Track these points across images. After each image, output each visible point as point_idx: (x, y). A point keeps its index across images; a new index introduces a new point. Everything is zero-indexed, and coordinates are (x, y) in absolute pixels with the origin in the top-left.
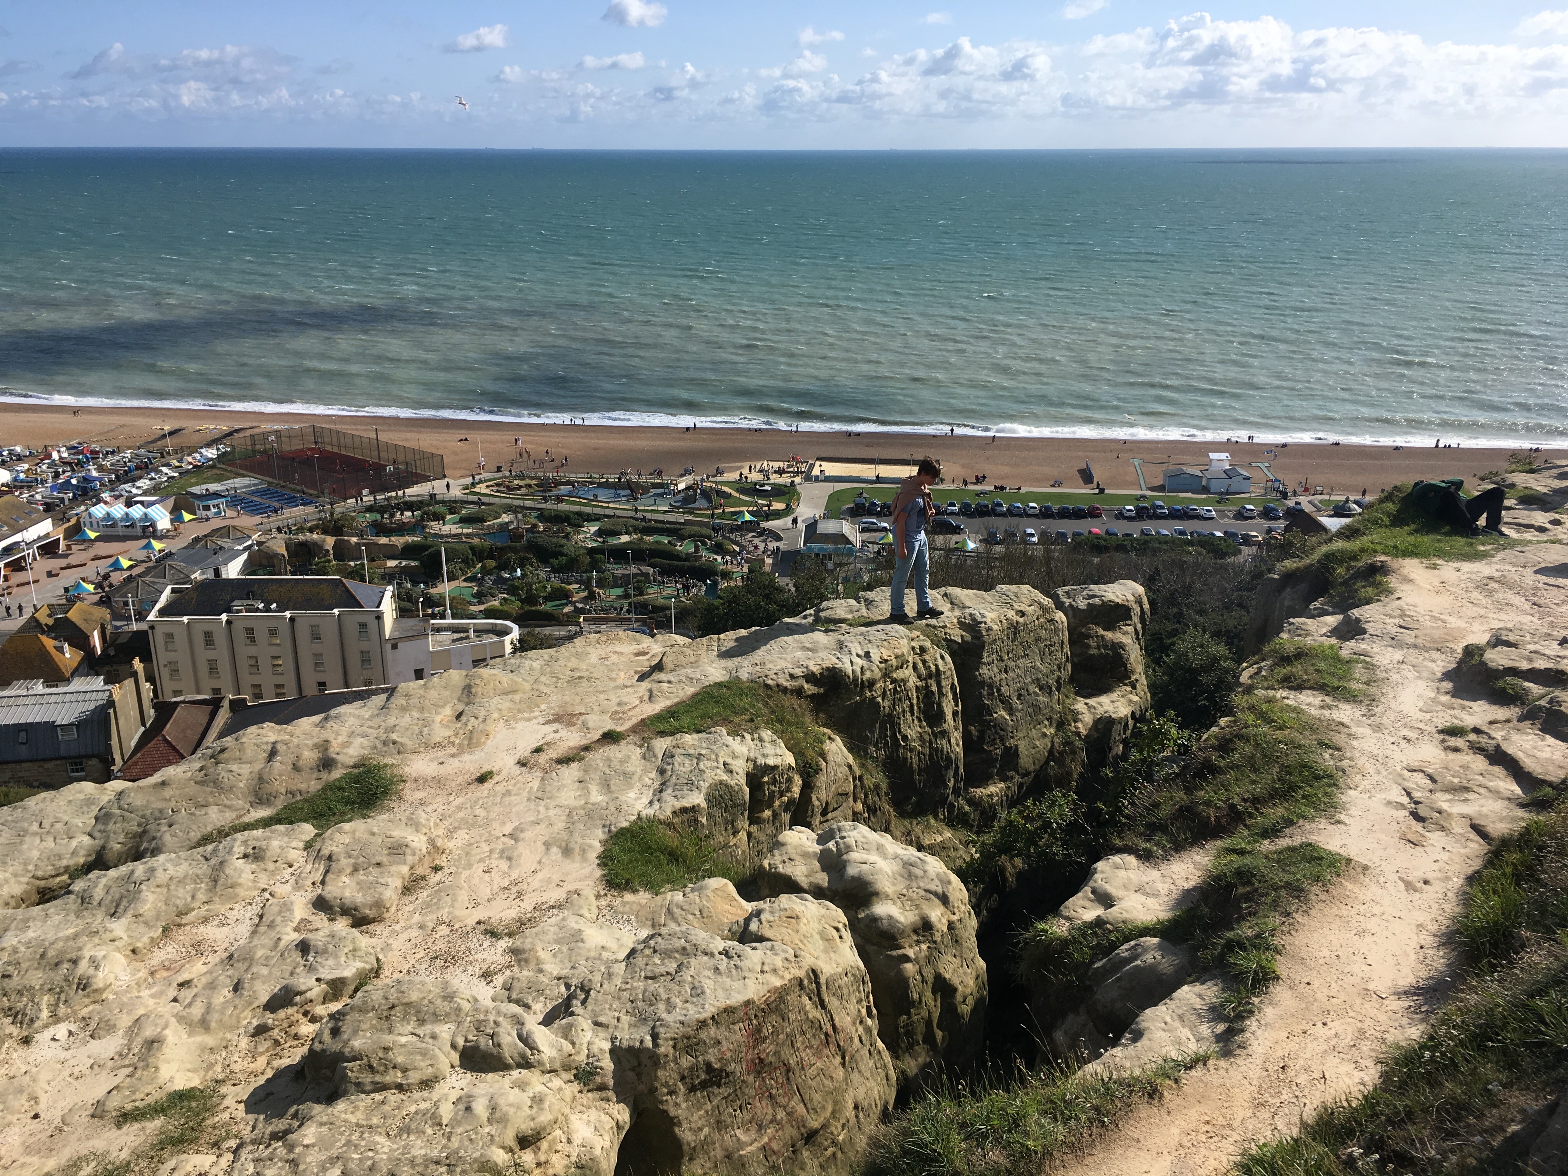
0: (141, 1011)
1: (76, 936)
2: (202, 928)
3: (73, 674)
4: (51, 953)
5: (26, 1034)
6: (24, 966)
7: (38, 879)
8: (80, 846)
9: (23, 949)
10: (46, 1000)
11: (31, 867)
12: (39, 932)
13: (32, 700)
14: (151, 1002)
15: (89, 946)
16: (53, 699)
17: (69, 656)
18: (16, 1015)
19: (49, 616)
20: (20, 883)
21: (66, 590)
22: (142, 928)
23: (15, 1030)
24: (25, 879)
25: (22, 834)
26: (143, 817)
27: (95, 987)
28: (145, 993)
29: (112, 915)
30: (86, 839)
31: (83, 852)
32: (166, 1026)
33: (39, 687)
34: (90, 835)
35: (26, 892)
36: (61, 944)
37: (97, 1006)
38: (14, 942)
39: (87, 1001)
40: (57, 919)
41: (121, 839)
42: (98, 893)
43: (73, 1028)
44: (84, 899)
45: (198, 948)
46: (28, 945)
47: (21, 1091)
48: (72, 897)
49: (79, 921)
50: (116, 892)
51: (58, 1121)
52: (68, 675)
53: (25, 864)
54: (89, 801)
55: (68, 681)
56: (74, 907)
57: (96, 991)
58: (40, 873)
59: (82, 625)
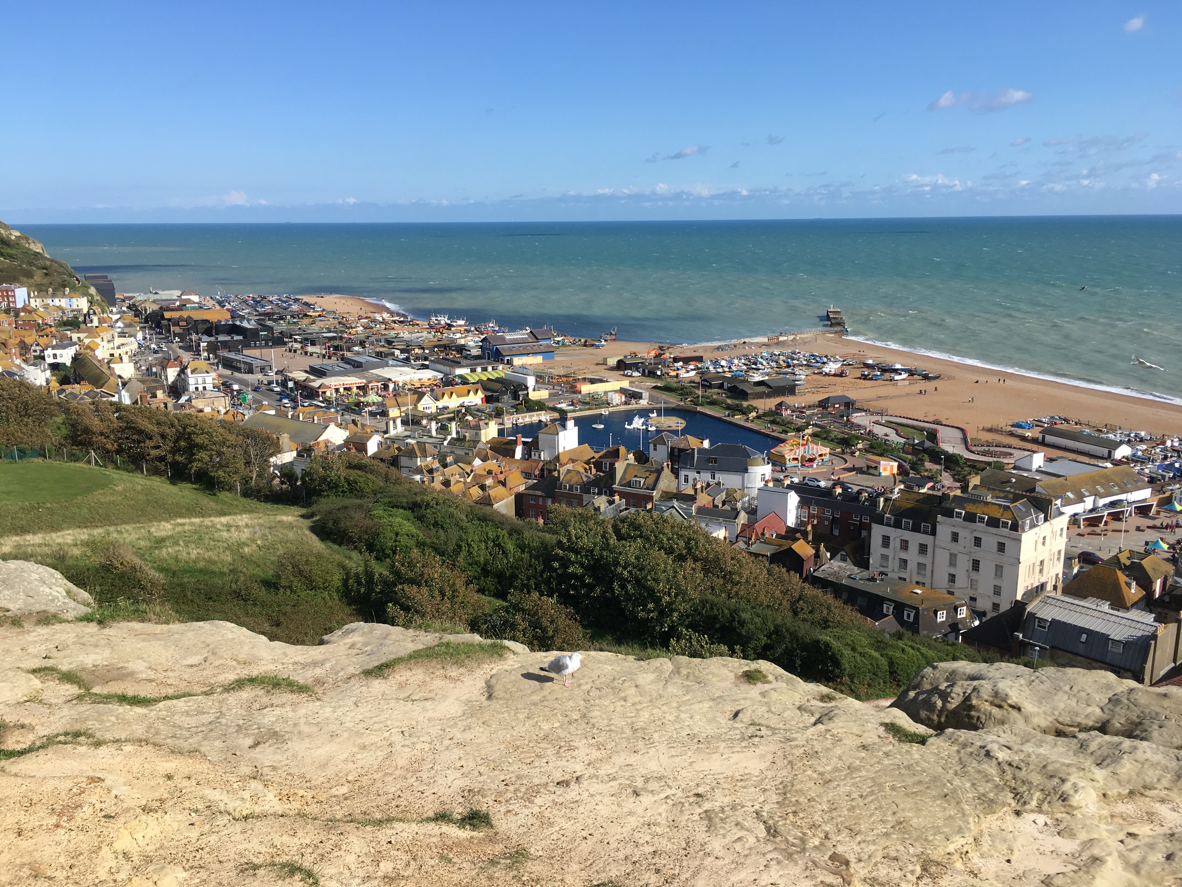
0: (1095, 836)
1: (1069, 765)
2: (1158, 805)
3: (1133, 606)
4: (1050, 768)
5: (1018, 809)
6: (1032, 767)
7: (1059, 722)
8: (1093, 713)
9: (1034, 757)
10: (1037, 795)
11: (1056, 713)
12: (1047, 752)
13: (1099, 615)
14: (1105, 834)
15: (1075, 775)
16: (1113, 618)
17: (1134, 591)
18: (1017, 795)
19: (1128, 558)
20: (1046, 719)
21: (1147, 543)
22: (1115, 783)
23: (1013, 803)
24: (1050, 719)
25: (1057, 689)
26: (1142, 712)
27: (1071, 803)
28: (1103, 826)
29: (1098, 765)
30: (1098, 711)
31: (1093, 718)
32: (1109, 854)
33: (1105, 607)
34: (1102, 709)
35: (1048, 727)
36: (1058, 765)
37: (1068, 817)
38: (1031, 750)
39: (1063, 809)
40: (1062, 750)
41: (1122, 721)
42: (1093, 746)
43: (1049, 822)
44: (1083, 746)
45: (1150, 817)
46: (1038, 756)
47: (1005, 841)
48: (1076, 740)
49: (1074, 758)
50: (1105, 751)
51: (1020, 872)
52: (1129, 605)
53: (1053, 709)
54: (1108, 686)
55: (1127, 609)
56: (1075, 747)
57: (1070, 806)
58: (1061, 719)
59: (1150, 573)
